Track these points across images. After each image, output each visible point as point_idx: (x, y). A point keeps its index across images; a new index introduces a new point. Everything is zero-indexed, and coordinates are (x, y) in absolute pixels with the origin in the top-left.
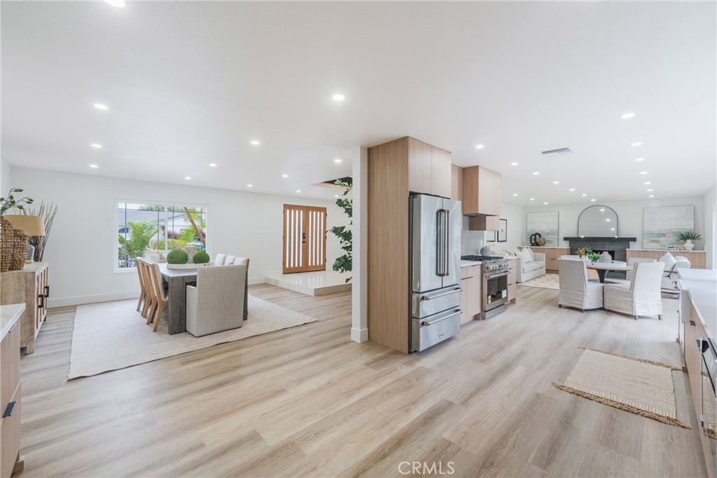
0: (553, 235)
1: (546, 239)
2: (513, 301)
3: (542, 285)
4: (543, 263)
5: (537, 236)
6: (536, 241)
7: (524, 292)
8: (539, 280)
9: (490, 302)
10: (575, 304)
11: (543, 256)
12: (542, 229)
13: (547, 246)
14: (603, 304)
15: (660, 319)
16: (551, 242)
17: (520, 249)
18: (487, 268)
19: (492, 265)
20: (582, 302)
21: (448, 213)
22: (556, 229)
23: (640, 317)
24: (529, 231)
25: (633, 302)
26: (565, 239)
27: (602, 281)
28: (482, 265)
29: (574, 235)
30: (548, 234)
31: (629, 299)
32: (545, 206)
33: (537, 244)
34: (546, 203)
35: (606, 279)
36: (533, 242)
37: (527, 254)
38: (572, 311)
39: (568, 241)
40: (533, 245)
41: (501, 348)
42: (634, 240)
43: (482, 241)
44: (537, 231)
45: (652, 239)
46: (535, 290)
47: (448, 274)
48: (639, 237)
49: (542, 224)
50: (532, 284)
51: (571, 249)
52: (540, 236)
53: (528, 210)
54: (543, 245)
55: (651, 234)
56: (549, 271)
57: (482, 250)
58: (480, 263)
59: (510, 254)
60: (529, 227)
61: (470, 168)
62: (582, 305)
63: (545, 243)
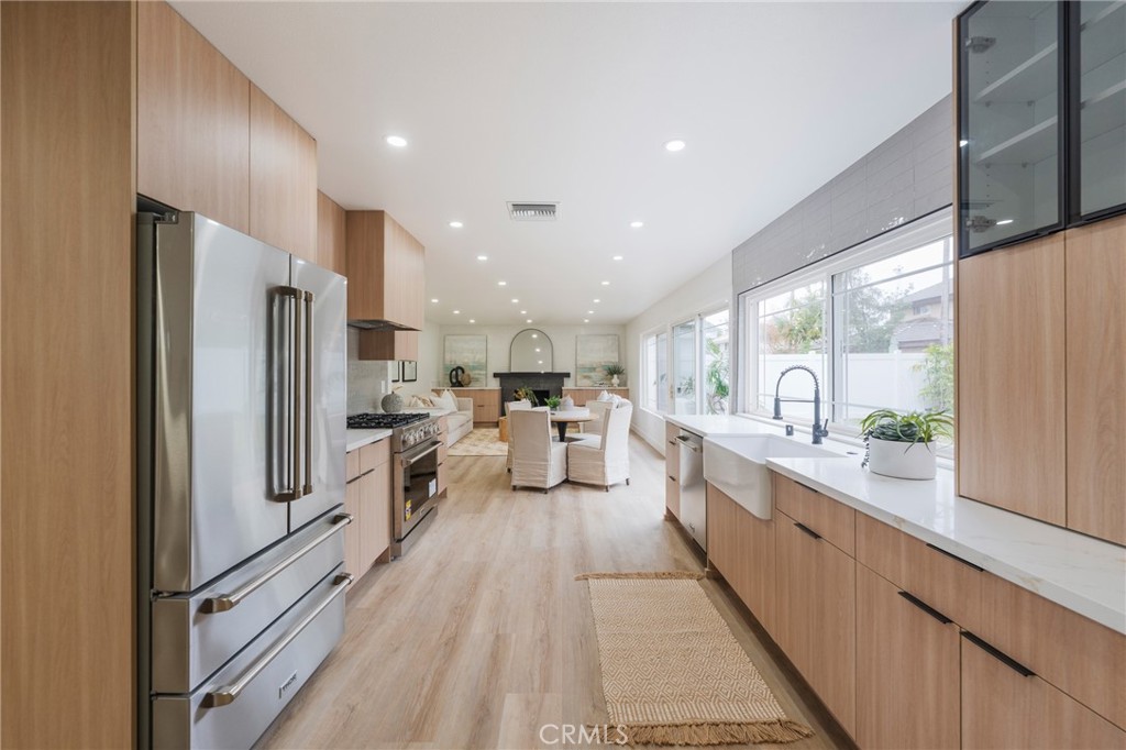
0: (481, 370)
1: (472, 376)
2: (444, 495)
3: (475, 451)
4: (470, 414)
5: (460, 372)
6: (457, 378)
7: (452, 468)
8: (467, 441)
9: (408, 516)
10: (536, 481)
11: (469, 402)
12: (466, 360)
13: (474, 387)
14: (567, 474)
15: (628, 484)
16: (477, 380)
17: (438, 392)
18: (404, 442)
19: (413, 436)
20: (545, 477)
21: (308, 300)
22: (484, 361)
23: (611, 486)
24: (448, 363)
25: (604, 466)
26: (496, 375)
27: (562, 439)
28: (392, 437)
29: (504, 370)
30: (474, 368)
31: (600, 463)
32: (472, 325)
33: (459, 384)
34: (472, 321)
35: (567, 435)
36: (454, 380)
37: (448, 399)
38: (532, 494)
39: (498, 379)
40: (453, 385)
41: (451, 645)
42: (568, 375)
43: (383, 383)
44: (459, 364)
45: (586, 374)
46: (468, 461)
47: (307, 490)
48: (571, 370)
49: (466, 353)
50: (460, 451)
51: (502, 390)
52: (463, 372)
53: (447, 329)
54: (467, 385)
55: (584, 368)
56: (477, 425)
57: (386, 401)
58: (389, 432)
59: (424, 401)
60: (448, 357)
61: (363, 212)
62: (545, 482)
63: (470, 383)
